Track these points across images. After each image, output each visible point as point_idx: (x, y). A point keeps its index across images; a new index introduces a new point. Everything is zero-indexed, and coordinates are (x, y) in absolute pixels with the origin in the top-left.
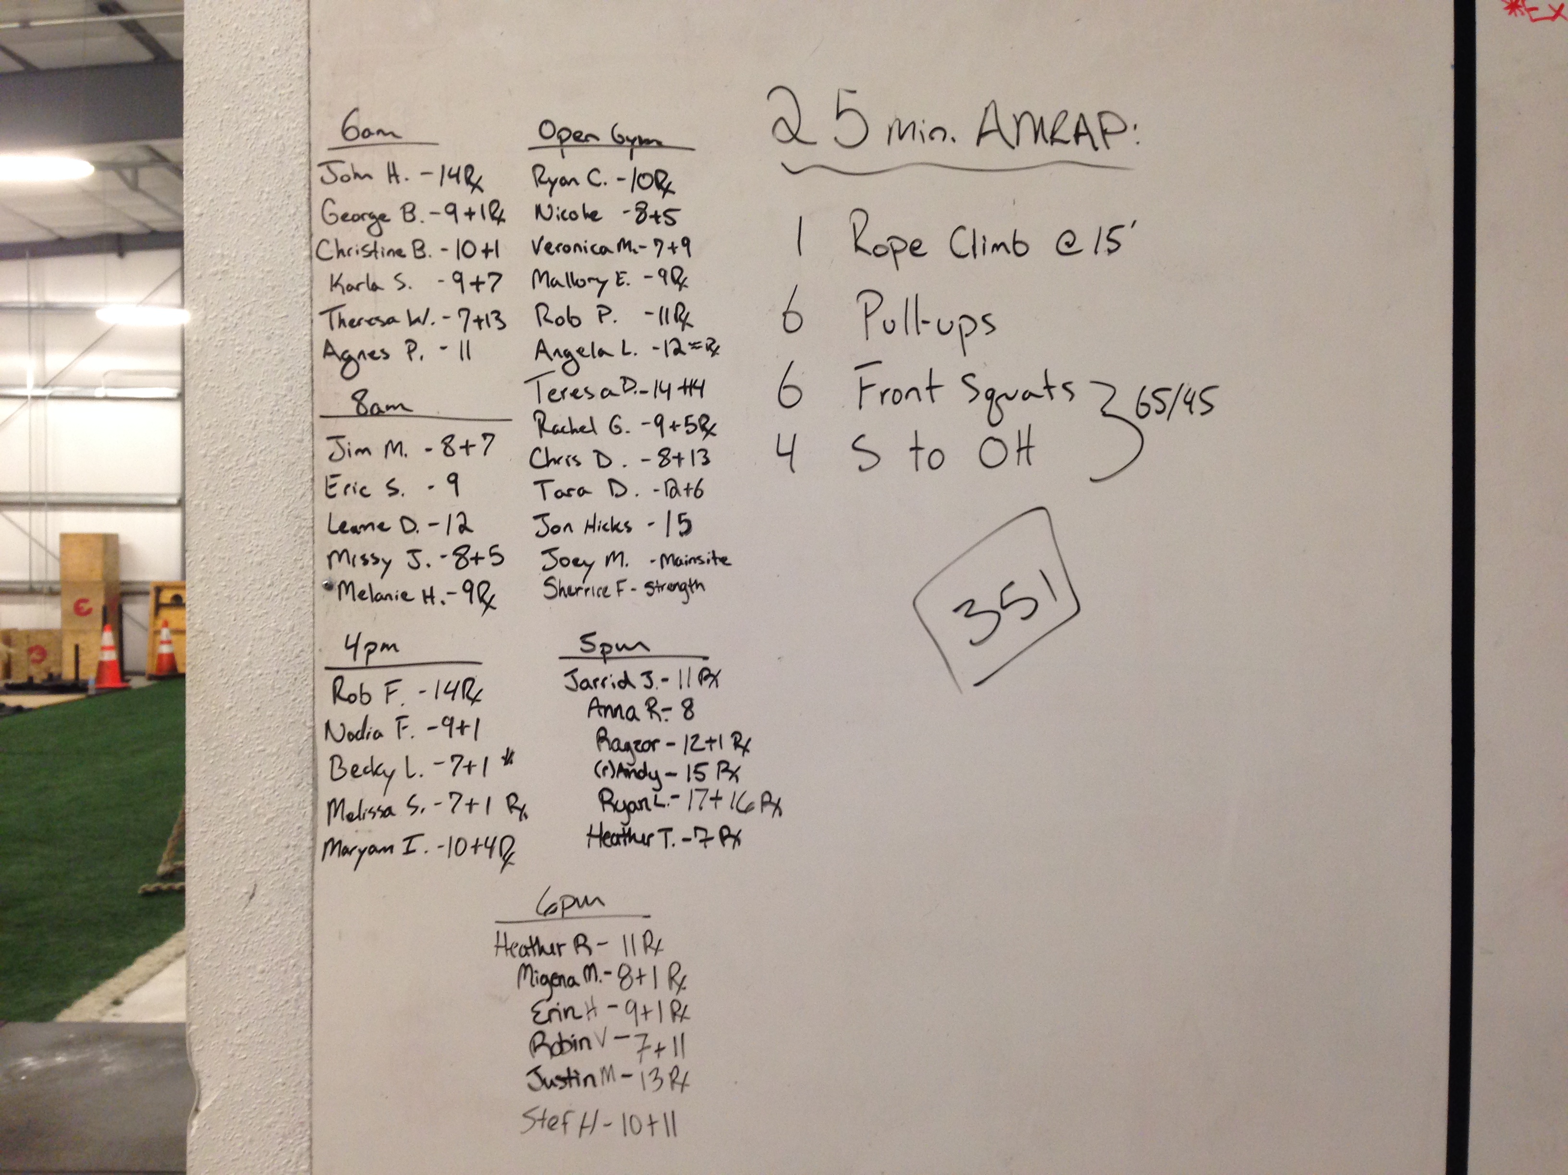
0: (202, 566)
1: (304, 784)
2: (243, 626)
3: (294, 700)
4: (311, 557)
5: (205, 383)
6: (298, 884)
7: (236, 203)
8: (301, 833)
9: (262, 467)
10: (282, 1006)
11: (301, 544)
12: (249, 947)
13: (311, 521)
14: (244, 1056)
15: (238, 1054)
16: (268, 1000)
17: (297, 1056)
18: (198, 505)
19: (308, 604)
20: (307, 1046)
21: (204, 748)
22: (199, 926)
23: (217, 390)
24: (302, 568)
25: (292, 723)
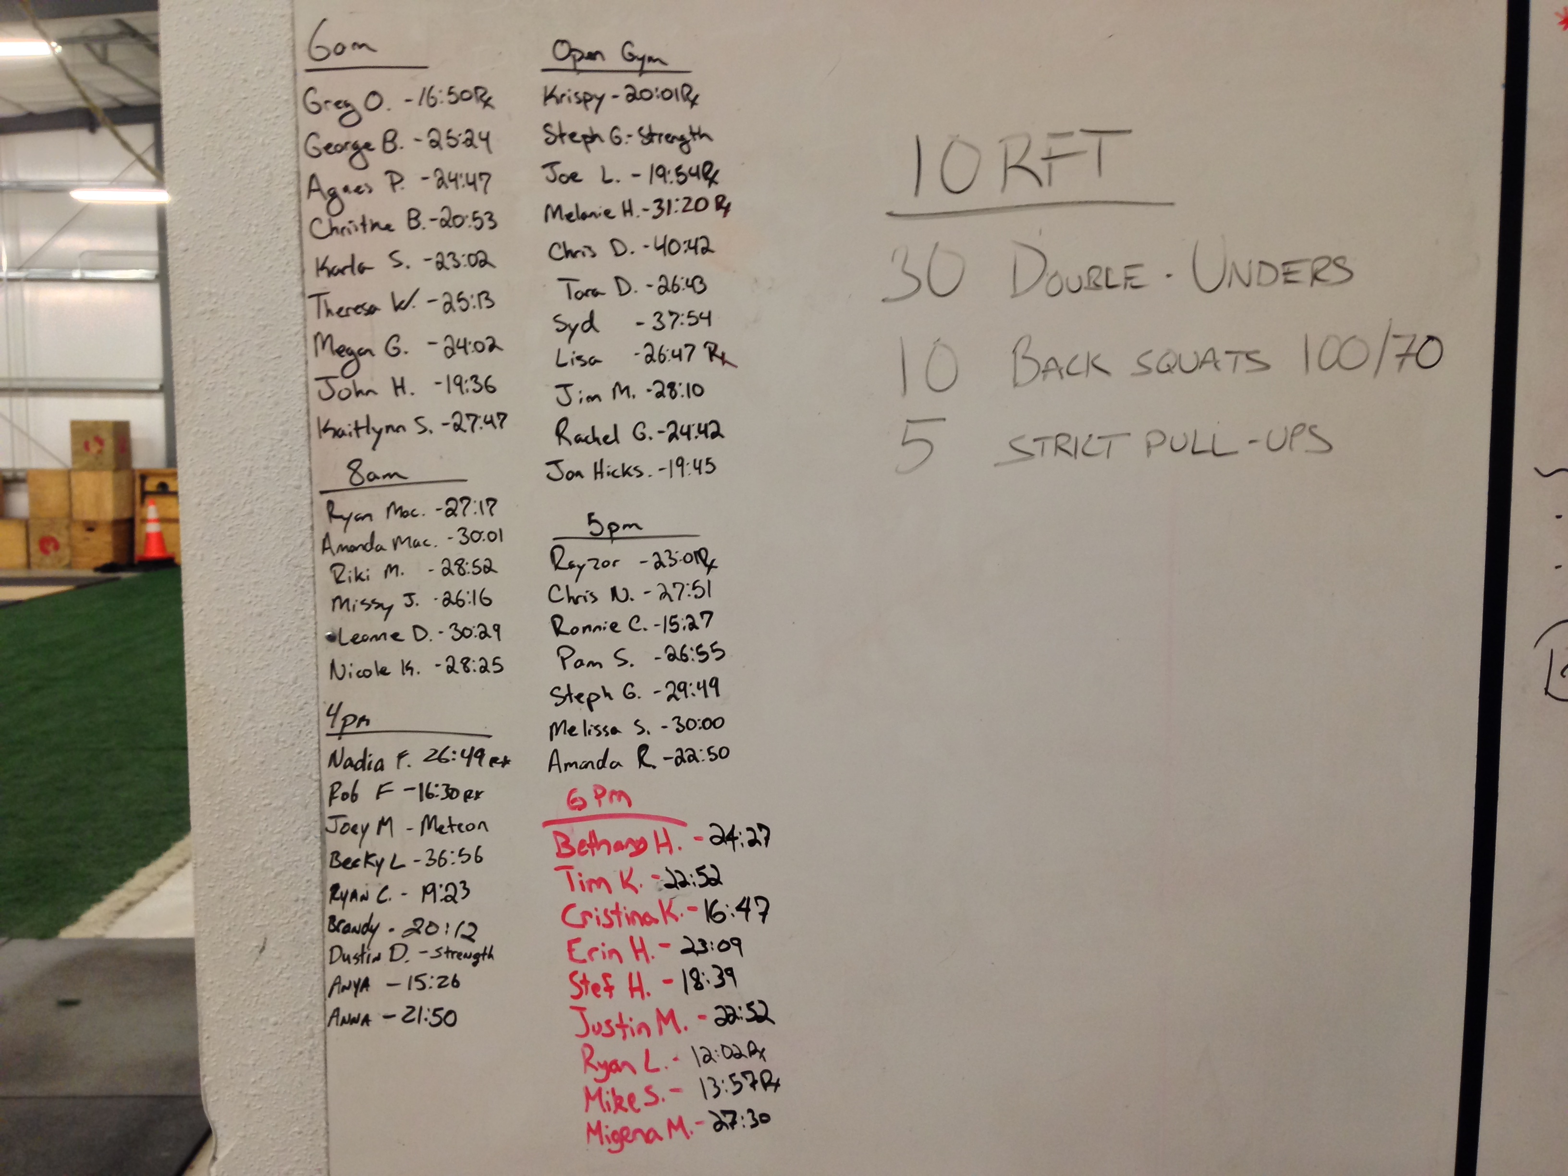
0: (200, 618)
1: (312, 837)
2: (244, 678)
3: (300, 753)
4: (312, 607)
5: (196, 429)
6: (308, 937)
7: (222, 237)
8: (310, 886)
9: (260, 515)
10: (296, 1057)
11: (302, 594)
12: (261, 1000)
13: (311, 570)
14: (259, 1106)
15: (254, 1104)
16: (282, 1051)
17: (312, 1106)
18: (194, 555)
19: (310, 655)
20: (323, 1095)
21: (209, 803)
22: (210, 980)
23: (209, 435)
24: (303, 618)
25: (297, 776)
